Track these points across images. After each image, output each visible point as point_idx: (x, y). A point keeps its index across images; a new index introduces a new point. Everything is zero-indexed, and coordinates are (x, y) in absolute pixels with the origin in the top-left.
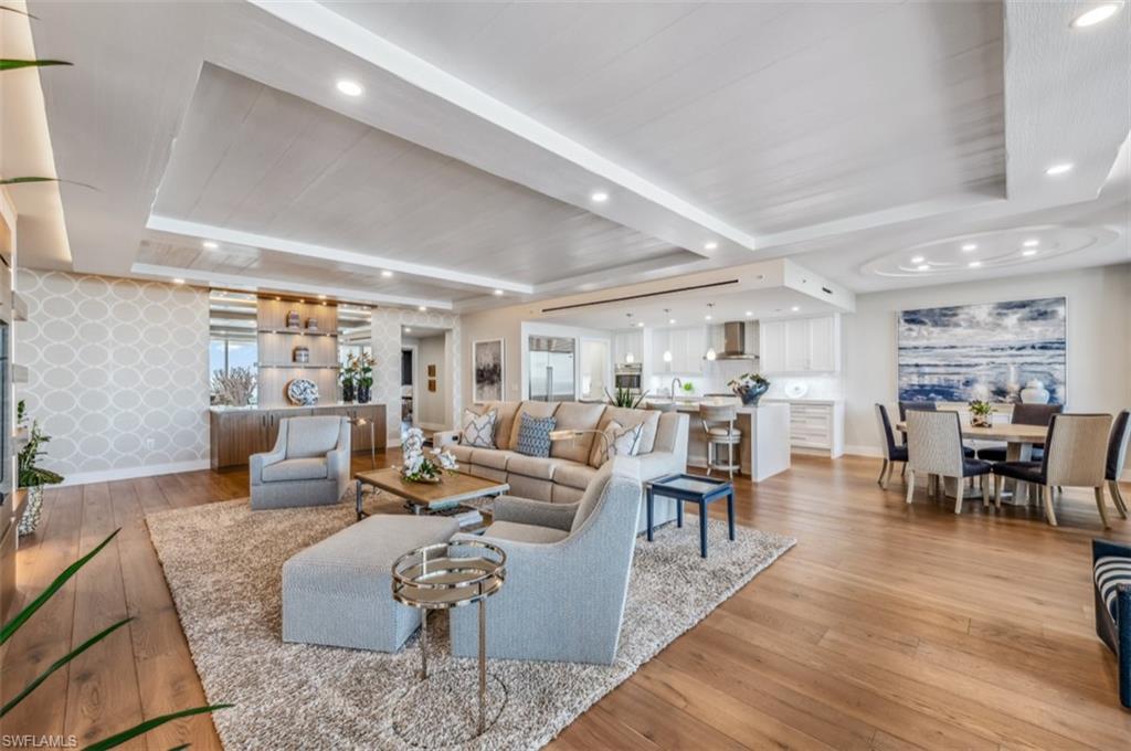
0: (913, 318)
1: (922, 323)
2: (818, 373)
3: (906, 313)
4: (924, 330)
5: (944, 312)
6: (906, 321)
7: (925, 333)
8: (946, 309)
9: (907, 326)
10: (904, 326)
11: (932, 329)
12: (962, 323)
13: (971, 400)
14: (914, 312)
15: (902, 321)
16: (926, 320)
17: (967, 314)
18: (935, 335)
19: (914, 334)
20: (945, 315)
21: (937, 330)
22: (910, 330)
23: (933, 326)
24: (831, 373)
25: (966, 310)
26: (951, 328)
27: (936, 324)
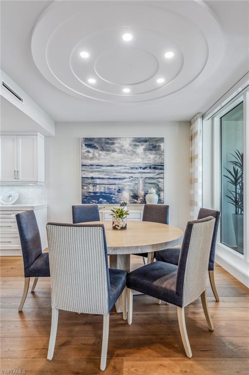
0: (90, 143)
1: (95, 147)
2: (25, 184)
3: (86, 139)
4: (97, 153)
5: (107, 141)
6: (86, 145)
7: (97, 155)
8: (108, 138)
9: (87, 149)
10: (86, 149)
11: (100, 152)
12: (117, 149)
13: (122, 202)
14: (91, 139)
15: (84, 145)
16: (97, 146)
17: (119, 143)
18: (102, 157)
19: (91, 155)
20: (108, 143)
21: (103, 153)
22: (88, 152)
23: (101, 151)
24: (35, 183)
25: (118, 141)
26: (111, 152)
27: (103, 149)
